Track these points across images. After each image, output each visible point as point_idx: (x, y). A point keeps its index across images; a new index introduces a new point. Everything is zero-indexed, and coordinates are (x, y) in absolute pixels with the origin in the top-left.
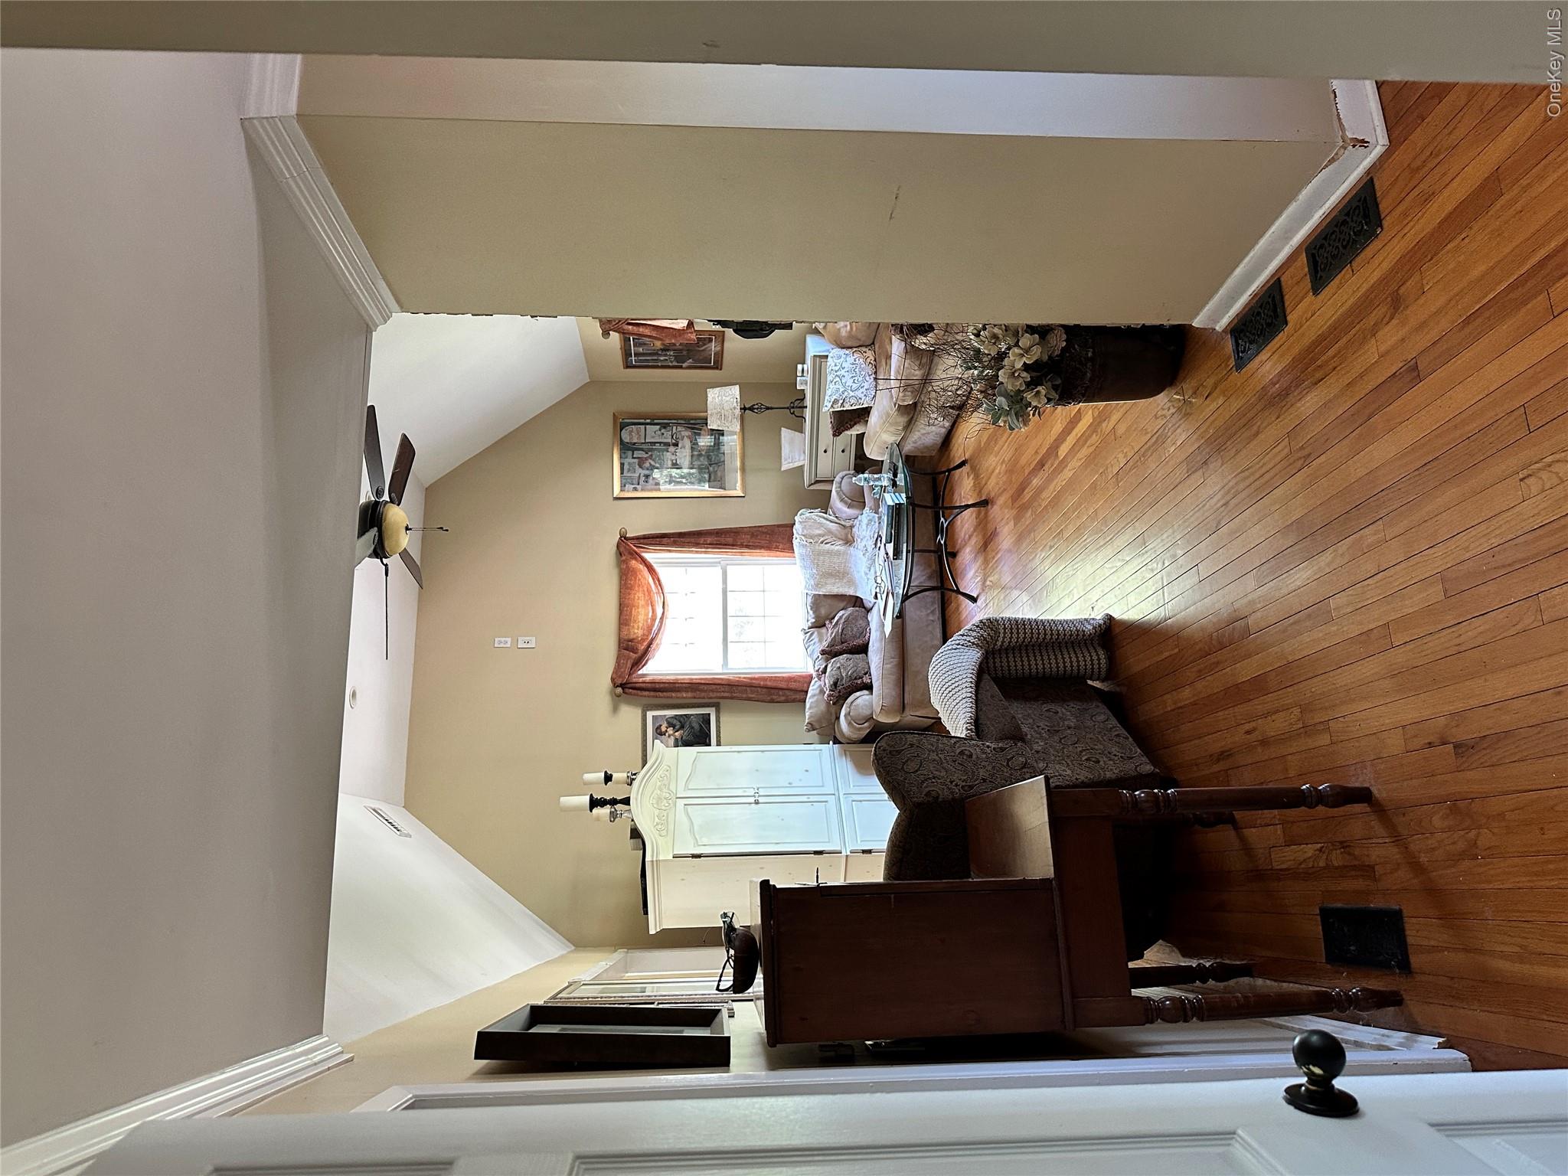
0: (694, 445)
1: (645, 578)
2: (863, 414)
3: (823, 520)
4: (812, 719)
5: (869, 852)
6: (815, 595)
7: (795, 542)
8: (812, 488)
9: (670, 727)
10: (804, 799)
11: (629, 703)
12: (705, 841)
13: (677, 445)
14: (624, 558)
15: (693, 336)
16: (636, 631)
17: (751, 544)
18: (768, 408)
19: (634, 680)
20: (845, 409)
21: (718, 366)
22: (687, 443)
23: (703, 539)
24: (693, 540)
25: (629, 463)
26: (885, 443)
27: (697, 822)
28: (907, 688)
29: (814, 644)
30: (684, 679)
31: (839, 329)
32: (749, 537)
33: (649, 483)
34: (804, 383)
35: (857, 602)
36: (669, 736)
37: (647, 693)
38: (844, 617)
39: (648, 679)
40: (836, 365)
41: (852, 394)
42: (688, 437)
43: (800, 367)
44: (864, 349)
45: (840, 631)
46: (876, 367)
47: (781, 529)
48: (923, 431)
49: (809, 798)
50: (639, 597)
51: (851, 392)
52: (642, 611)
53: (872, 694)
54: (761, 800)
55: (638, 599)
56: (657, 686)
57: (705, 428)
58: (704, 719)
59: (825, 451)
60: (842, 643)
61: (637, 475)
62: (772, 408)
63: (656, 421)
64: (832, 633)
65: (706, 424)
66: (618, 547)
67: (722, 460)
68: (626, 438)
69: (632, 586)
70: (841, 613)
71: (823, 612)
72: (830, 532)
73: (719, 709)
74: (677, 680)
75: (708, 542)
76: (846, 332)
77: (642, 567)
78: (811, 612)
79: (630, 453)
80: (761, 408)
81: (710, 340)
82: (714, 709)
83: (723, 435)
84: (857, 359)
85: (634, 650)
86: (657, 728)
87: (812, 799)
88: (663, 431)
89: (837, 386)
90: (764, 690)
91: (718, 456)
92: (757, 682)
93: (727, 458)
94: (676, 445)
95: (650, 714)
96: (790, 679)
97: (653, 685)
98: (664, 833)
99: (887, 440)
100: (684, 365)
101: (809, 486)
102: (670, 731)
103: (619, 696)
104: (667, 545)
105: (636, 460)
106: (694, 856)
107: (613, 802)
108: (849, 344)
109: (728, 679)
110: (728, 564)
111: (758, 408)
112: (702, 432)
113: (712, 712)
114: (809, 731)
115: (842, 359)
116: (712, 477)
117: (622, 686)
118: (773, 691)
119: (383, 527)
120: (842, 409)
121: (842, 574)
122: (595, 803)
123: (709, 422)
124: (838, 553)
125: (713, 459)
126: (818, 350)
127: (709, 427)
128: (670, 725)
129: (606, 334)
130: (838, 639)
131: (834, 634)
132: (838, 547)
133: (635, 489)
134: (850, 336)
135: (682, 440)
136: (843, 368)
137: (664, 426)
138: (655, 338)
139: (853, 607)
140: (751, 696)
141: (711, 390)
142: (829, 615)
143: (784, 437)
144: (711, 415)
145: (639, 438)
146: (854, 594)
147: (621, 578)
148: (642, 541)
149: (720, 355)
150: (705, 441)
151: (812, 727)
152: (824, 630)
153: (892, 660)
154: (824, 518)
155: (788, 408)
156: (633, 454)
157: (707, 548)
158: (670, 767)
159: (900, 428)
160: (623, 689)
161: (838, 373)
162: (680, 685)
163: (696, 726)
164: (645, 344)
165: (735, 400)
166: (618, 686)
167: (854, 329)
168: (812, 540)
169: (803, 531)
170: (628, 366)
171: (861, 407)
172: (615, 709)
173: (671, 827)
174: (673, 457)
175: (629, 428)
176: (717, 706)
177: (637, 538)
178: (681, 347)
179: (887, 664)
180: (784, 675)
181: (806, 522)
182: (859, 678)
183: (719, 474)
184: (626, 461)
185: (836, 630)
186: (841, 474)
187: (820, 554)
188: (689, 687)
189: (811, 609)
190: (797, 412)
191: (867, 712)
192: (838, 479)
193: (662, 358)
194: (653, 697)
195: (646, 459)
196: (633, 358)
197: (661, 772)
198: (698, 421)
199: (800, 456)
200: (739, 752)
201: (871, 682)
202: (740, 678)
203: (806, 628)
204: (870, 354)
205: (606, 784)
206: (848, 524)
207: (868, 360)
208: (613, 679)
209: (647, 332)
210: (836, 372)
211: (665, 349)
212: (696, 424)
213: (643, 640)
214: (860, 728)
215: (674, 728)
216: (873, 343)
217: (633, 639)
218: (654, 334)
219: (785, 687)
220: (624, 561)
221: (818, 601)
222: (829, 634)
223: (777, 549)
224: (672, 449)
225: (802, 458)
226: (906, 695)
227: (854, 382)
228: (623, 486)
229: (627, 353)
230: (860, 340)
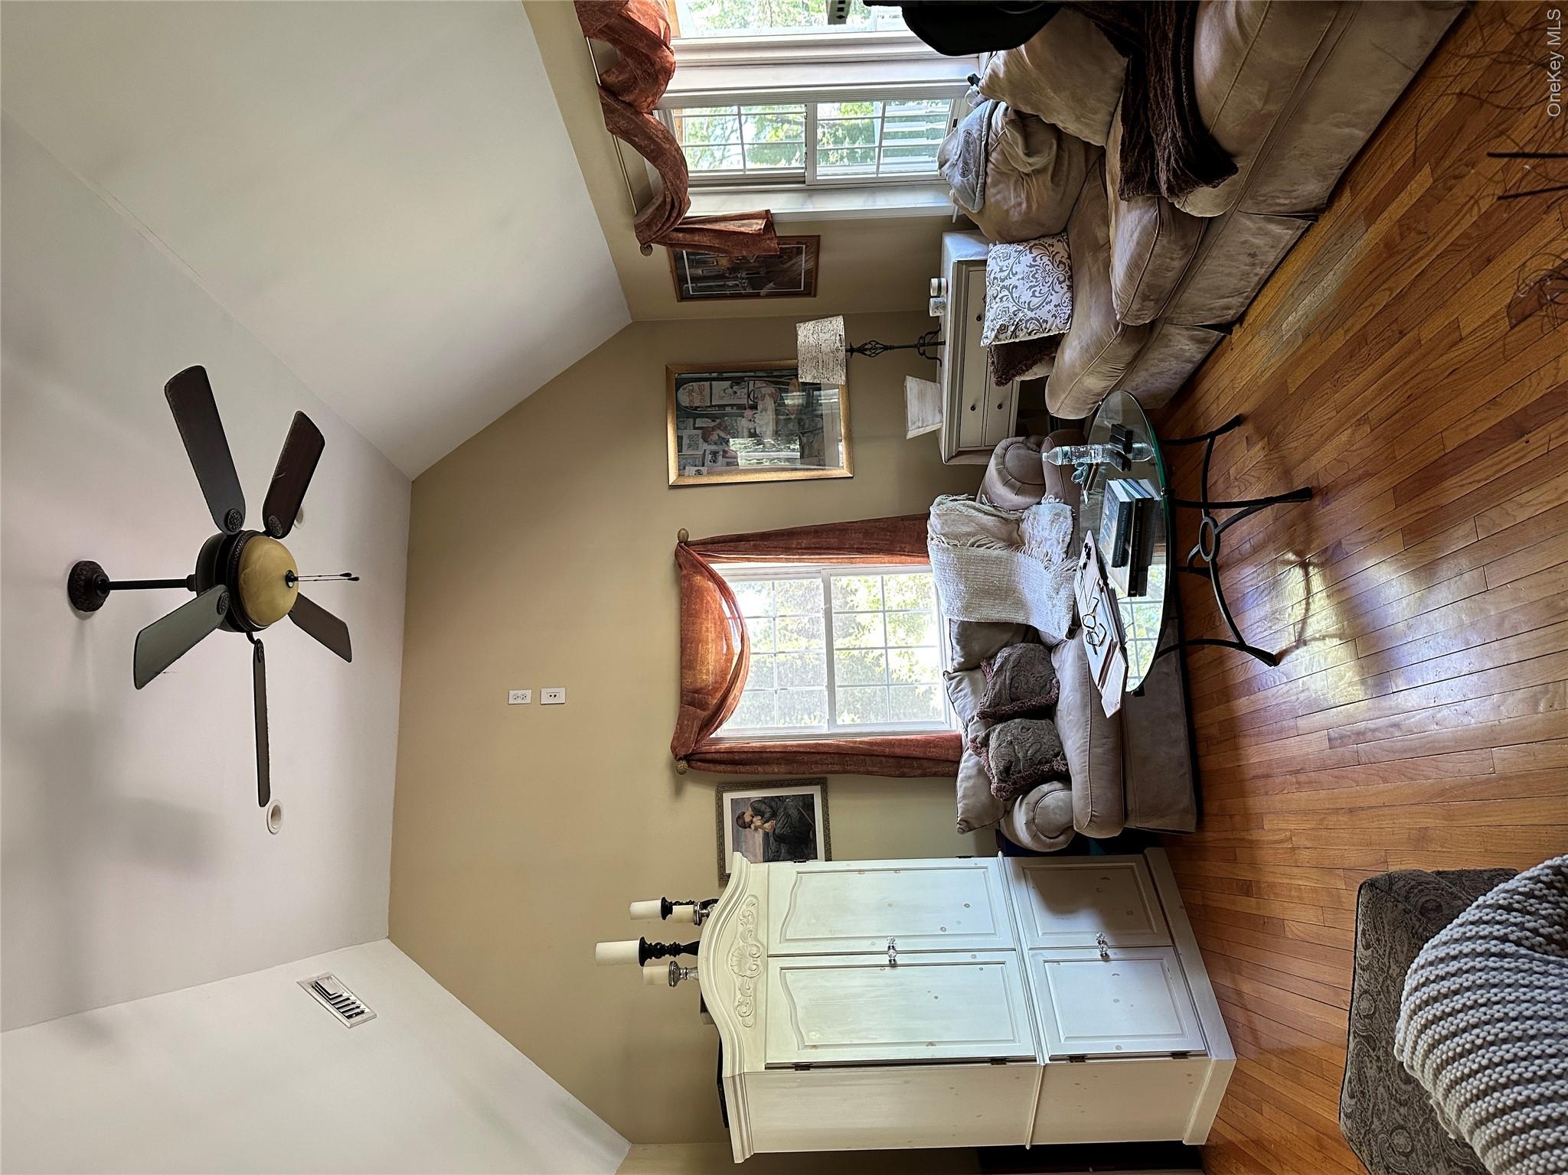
0: (780, 405)
1: (715, 601)
2: (1048, 347)
3: (973, 511)
4: (969, 815)
5: (1081, 1058)
6: (963, 622)
7: (932, 546)
8: (953, 462)
9: (757, 815)
10: (966, 957)
11: (699, 781)
12: (814, 1037)
13: (756, 408)
14: (685, 572)
15: (774, 244)
16: (704, 677)
17: (864, 546)
18: (886, 348)
19: (705, 749)
20: (1017, 340)
21: (810, 291)
22: (769, 404)
23: (795, 542)
24: (782, 544)
25: (690, 437)
26: (1089, 391)
27: (801, 1000)
28: (1129, 783)
29: (965, 695)
30: (774, 746)
31: (1007, 211)
32: (861, 535)
33: (719, 463)
34: (943, 307)
35: (1030, 634)
36: (756, 829)
37: (722, 767)
38: (1012, 659)
39: (723, 746)
40: (1001, 270)
41: (1030, 314)
42: (771, 395)
43: (935, 281)
44: (1050, 241)
45: (1008, 682)
46: (1070, 269)
47: (906, 523)
48: (1153, 370)
49: (975, 957)
50: (707, 628)
51: (1029, 313)
52: (711, 647)
53: (1071, 789)
54: (900, 959)
55: (707, 631)
56: (737, 757)
57: (794, 381)
58: (804, 804)
59: (973, 408)
60: (1013, 700)
61: (701, 453)
62: (891, 348)
63: (725, 375)
64: (995, 684)
65: (797, 376)
66: (676, 555)
67: (819, 426)
68: (684, 400)
69: (696, 613)
70: (1004, 653)
71: (976, 647)
72: (984, 529)
73: (826, 787)
74: (764, 747)
75: (803, 545)
76: (1020, 213)
77: (711, 584)
78: (958, 648)
79: (691, 420)
80: (876, 349)
81: (799, 252)
82: (819, 787)
83: (819, 389)
84: (1038, 258)
85: (702, 706)
86: (739, 817)
87: (982, 957)
88: (735, 388)
89: (1005, 304)
90: (891, 760)
91: (813, 420)
92: (880, 749)
93: (826, 424)
94: (754, 407)
95: (728, 797)
96: (927, 744)
97: (731, 756)
98: (750, 1020)
99: (1092, 387)
100: (763, 292)
101: (949, 460)
102: (757, 821)
103: (682, 773)
104: (746, 551)
105: (699, 432)
106: (799, 1067)
107: (675, 950)
108: (1025, 233)
109: (838, 746)
110: (831, 575)
111: (871, 349)
112: (791, 388)
113: (816, 792)
114: (963, 831)
115: (1012, 260)
116: (807, 452)
117: (688, 758)
118: (903, 762)
119: (241, 581)
120: (1012, 340)
121: (1007, 592)
122: (648, 952)
123: (800, 372)
124: (998, 561)
125: (807, 426)
126: (964, 253)
127: (800, 380)
128: (757, 812)
129: (646, 248)
130: (1005, 694)
131: (997, 687)
132: (997, 552)
133: (699, 473)
134: (1027, 219)
135: (763, 400)
136: (1014, 275)
137: (737, 381)
138: (719, 250)
139: (1022, 642)
140: (870, 769)
141: (801, 324)
142: (988, 651)
143: (911, 389)
144: (803, 362)
145: (703, 399)
146: (1025, 622)
147: (681, 600)
148: (710, 547)
149: (813, 274)
150: (793, 399)
151: (967, 826)
152: (978, 675)
153: (1105, 740)
154: (974, 508)
155: (915, 346)
156: (694, 423)
157: (803, 554)
158: (756, 897)
159: (1121, 366)
160: (688, 762)
161: (1005, 283)
162: (769, 755)
163: (793, 812)
164: (705, 262)
165: (838, 338)
166: (680, 759)
167: (1034, 207)
168: (956, 542)
169: (942, 528)
170: (683, 296)
171: (1046, 335)
172: (678, 790)
173: (761, 1011)
174: (751, 425)
175: (689, 386)
176: (822, 783)
177: (704, 543)
178: (757, 264)
179: (1095, 747)
180: (919, 737)
181: (946, 514)
182: (1047, 762)
183: (816, 446)
184: (685, 434)
185: (999, 681)
186: (1003, 443)
187: (970, 561)
188: (782, 758)
189: (958, 643)
190: (928, 350)
191: (1061, 819)
192: (998, 450)
193: (730, 283)
194: (730, 772)
195: (713, 429)
196: (690, 285)
197: (744, 907)
198: (785, 373)
199: (934, 416)
200: (860, 871)
201: (1067, 770)
202: (855, 742)
203: (951, 671)
204: (1060, 248)
205: (664, 918)
206: (1012, 517)
207: (1058, 258)
208: (673, 748)
209: (705, 240)
210: (1003, 280)
211: (734, 269)
212: (783, 376)
213: (716, 690)
214: (1052, 843)
215: (762, 817)
216: (1065, 230)
217: (701, 689)
218: (716, 243)
219: (921, 755)
220: (685, 576)
221: (969, 632)
222: (989, 683)
223: (902, 552)
224: (748, 413)
225: (938, 419)
226: (1130, 796)
227: (1034, 295)
228: (681, 468)
229: (680, 279)
230: (1043, 225)
